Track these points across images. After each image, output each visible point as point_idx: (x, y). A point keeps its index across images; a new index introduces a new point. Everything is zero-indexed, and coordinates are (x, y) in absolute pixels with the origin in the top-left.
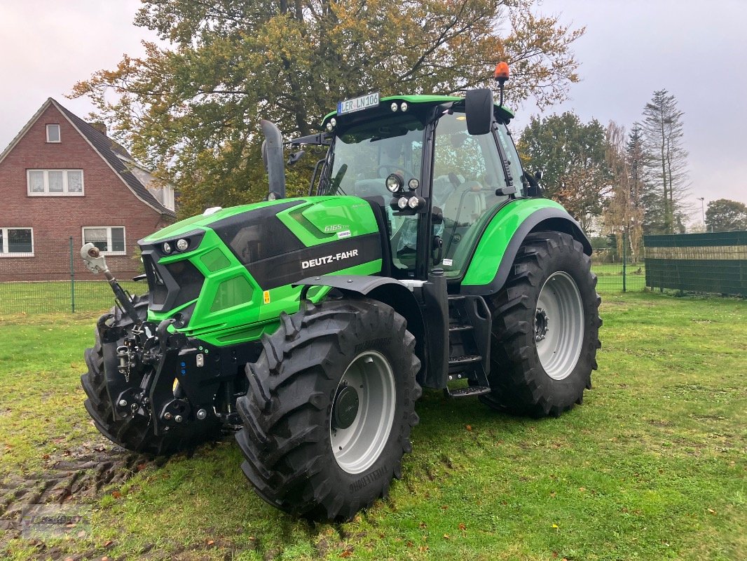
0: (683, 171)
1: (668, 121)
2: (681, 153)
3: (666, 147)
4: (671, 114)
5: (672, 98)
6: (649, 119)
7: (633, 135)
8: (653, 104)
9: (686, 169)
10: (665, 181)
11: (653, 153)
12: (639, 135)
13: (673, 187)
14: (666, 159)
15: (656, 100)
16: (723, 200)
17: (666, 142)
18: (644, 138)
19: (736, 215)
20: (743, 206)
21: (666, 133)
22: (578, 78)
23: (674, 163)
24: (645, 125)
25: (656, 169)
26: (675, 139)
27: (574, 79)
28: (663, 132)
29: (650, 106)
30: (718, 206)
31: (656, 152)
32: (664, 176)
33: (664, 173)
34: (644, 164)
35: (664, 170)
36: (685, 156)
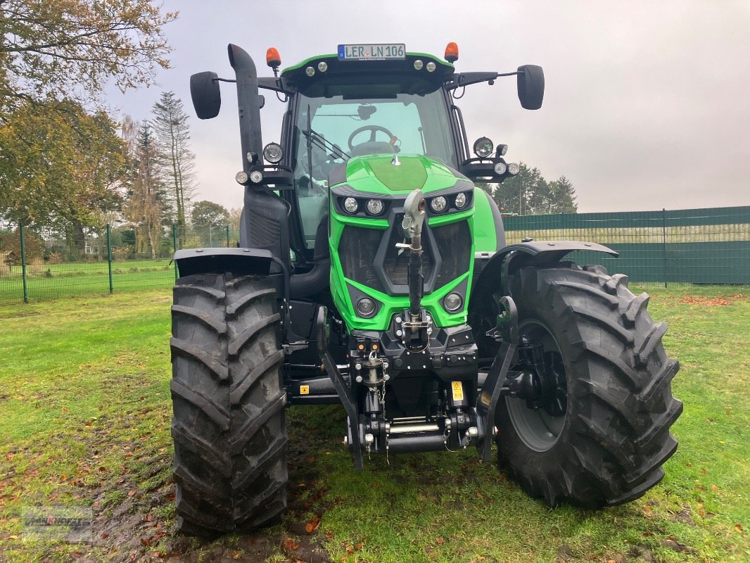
0: (191, 172)
1: (176, 123)
2: (189, 155)
3: (175, 147)
4: (179, 117)
5: (179, 101)
6: (158, 118)
7: (143, 132)
8: (162, 104)
9: (193, 170)
10: (176, 180)
11: (165, 152)
12: (149, 132)
13: (183, 186)
14: (175, 159)
15: (165, 101)
16: (205, 202)
17: (175, 143)
18: (154, 135)
19: (216, 215)
20: (222, 208)
21: (175, 135)
22: (170, 65)
23: (183, 164)
24: (155, 124)
25: (167, 168)
26: (184, 141)
27: (164, 64)
28: (172, 133)
29: (159, 106)
30: (202, 206)
31: (168, 152)
32: (175, 175)
33: (175, 173)
34: (156, 162)
35: (175, 169)
36: (193, 157)
